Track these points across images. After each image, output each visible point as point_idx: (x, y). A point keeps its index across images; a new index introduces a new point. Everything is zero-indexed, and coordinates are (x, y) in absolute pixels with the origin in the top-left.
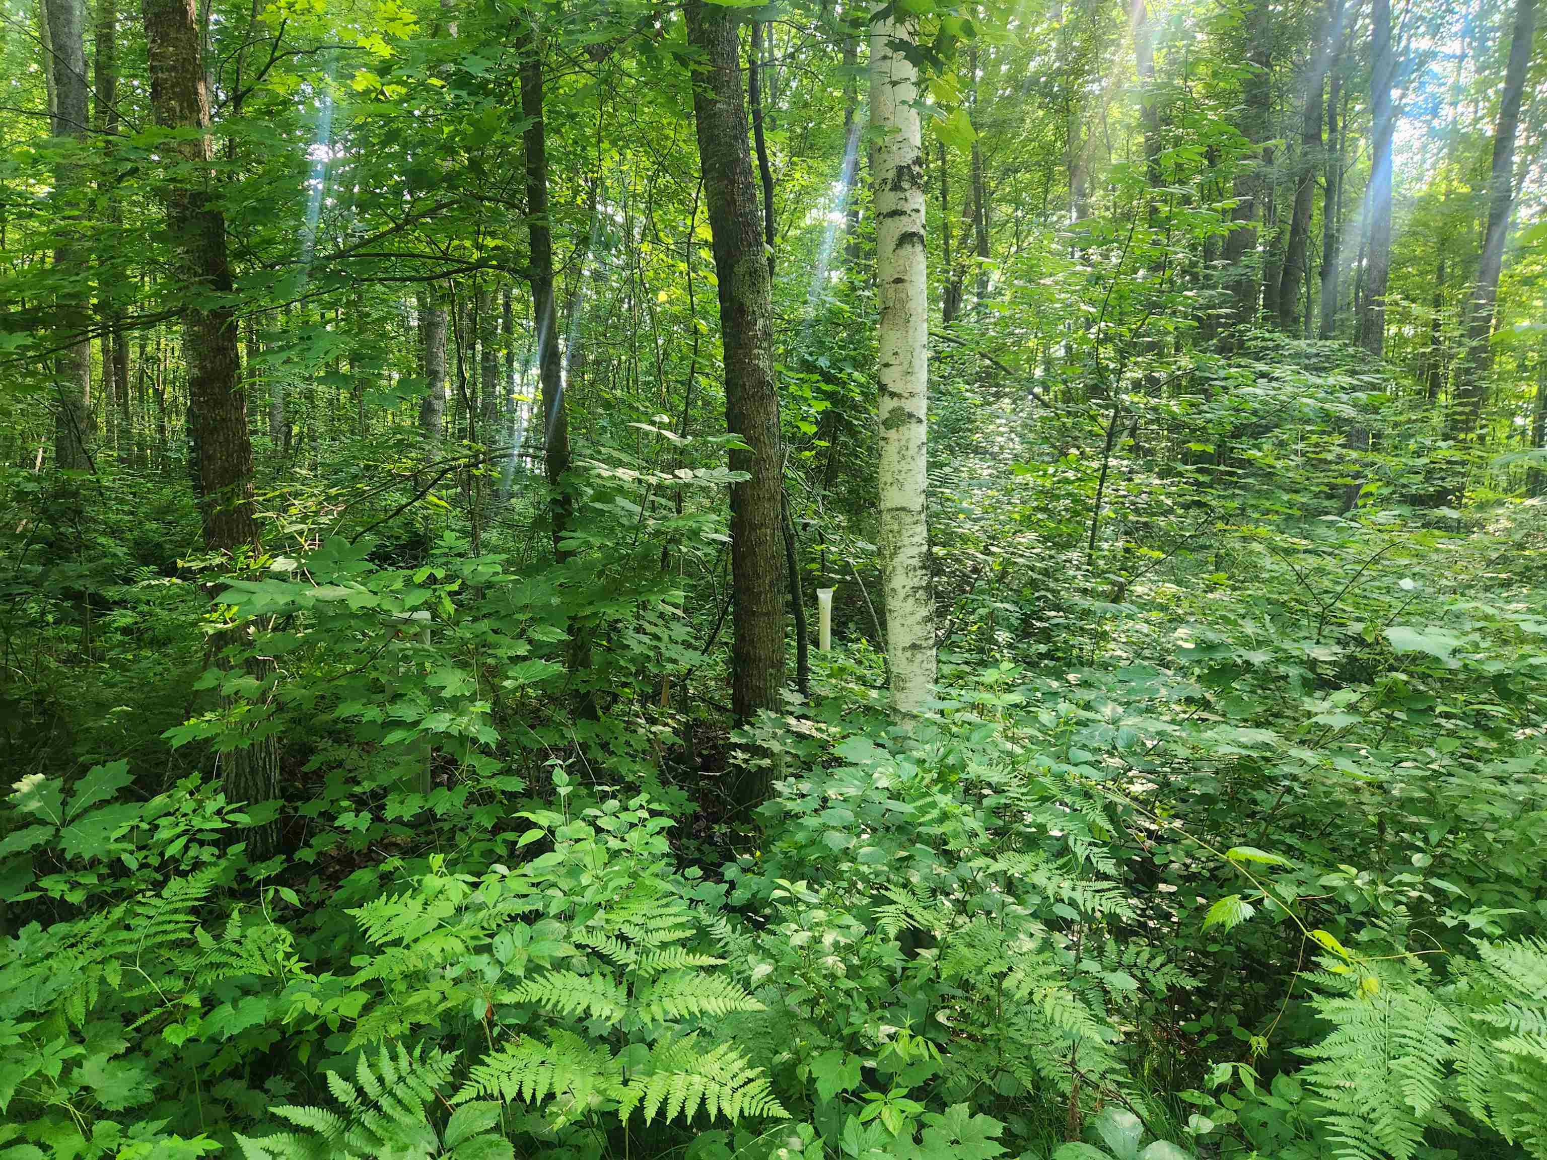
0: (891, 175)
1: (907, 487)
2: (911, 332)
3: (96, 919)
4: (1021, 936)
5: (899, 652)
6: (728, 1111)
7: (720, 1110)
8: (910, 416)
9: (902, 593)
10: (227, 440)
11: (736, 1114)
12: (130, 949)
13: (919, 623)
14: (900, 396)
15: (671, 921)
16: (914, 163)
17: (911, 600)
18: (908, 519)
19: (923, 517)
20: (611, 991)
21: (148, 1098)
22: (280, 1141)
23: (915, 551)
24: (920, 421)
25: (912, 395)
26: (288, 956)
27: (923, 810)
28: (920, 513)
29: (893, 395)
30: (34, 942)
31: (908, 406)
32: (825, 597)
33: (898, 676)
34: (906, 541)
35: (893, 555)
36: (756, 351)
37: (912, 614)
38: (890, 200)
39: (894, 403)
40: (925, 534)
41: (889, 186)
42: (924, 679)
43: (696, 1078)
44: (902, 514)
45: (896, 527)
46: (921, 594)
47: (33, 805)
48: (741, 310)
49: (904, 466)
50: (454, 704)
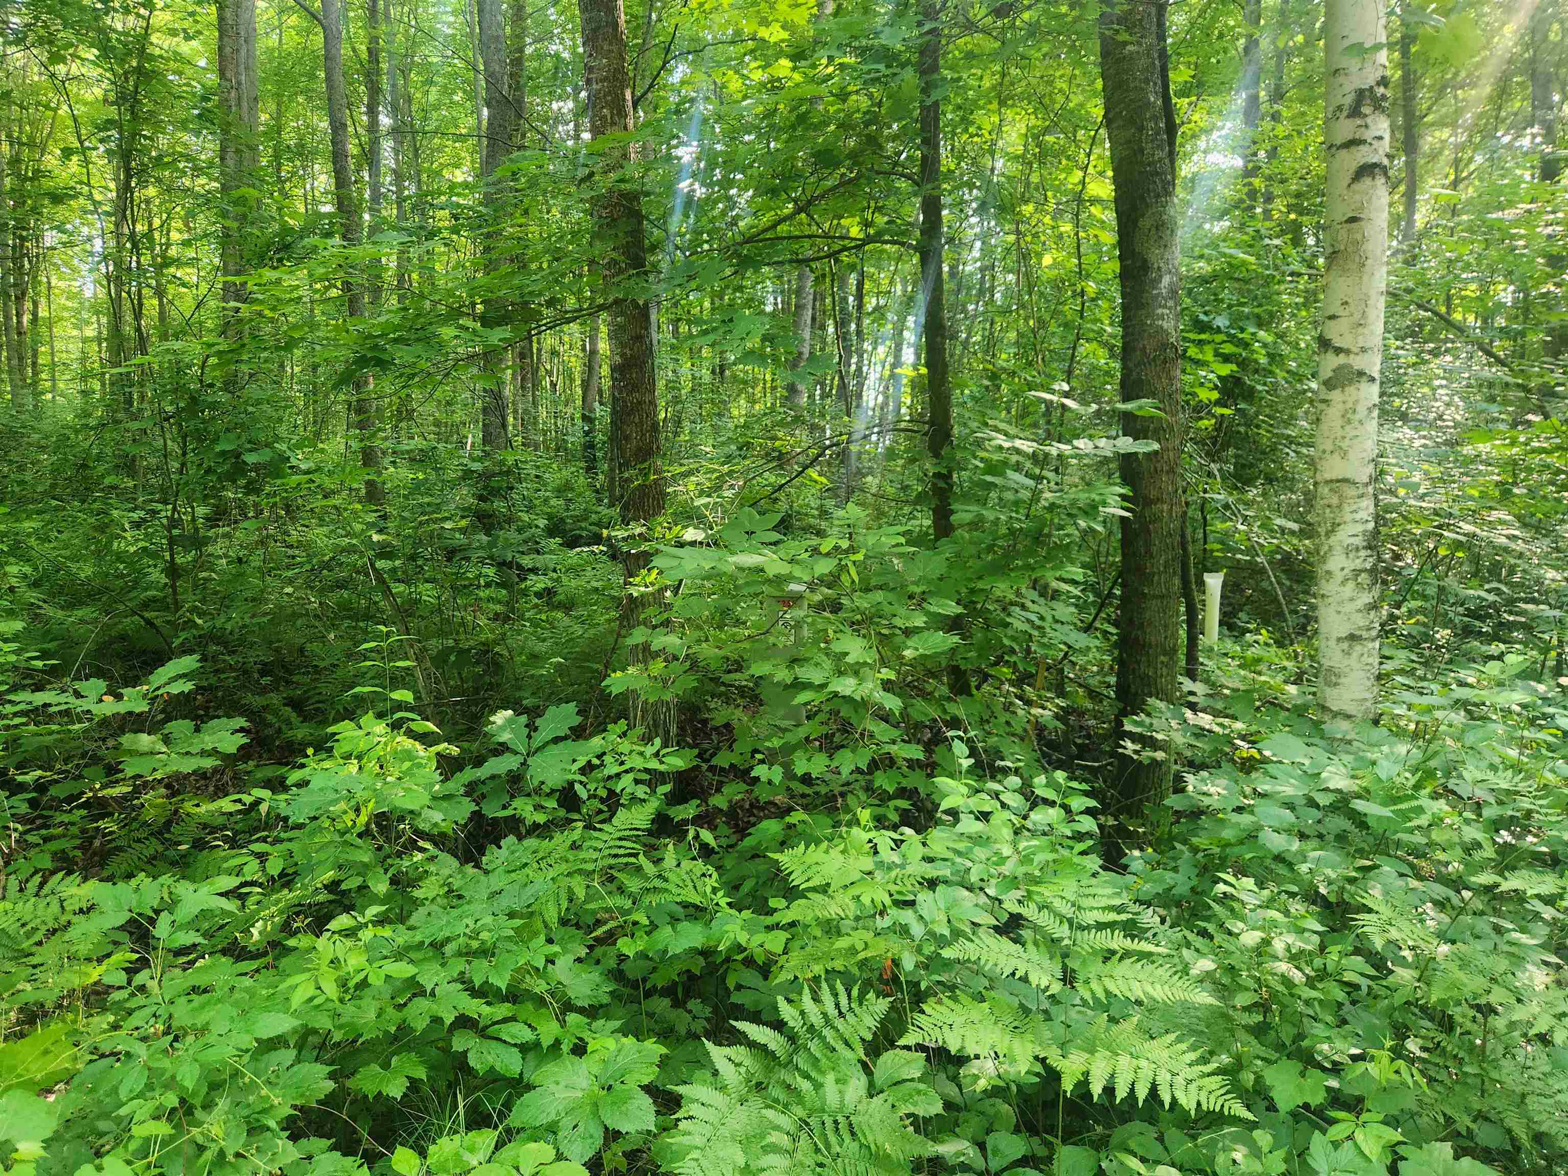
0: (1348, 100)
1: (1351, 455)
2: (1365, 278)
3: (558, 837)
4: (1529, 967)
5: (1332, 643)
6: (1183, 1100)
7: (1174, 1098)
8: (1361, 374)
9: (1339, 576)
10: (641, 419)
11: (1193, 1106)
12: (590, 867)
13: (1360, 611)
14: (1347, 352)
15: (1104, 902)
16: (1378, 84)
17: (1351, 585)
18: (1351, 492)
19: (1370, 489)
20: (1046, 963)
21: (606, 999)
22: (739, 1052)
23: (1360, 528)
24: (1373, 380)
25: (1363, 350)
26: (714, 890)
27: (1405, 816)
28: (1366, 485)
29: (1338, 351)
30: (513, 853)
31: (1357, 362)
32: (1214, 582)
33: (1330, 670)
34: (1348, 517)
35: (1328, 534)
36: (1160, 311)
37: (1352, 600)
38: (1345, 129)
39: (1342, 359)
40: (1372, 509)
41: (1345, 113)
42: (1362, 674)
43: (1143, 1063)
44: (1345, 487)
45: (1335, 501)
46: (1364, 578)
47: (505, 737)
48: (1145, 267)
49: (1350, 431)
50: (856, 670)
